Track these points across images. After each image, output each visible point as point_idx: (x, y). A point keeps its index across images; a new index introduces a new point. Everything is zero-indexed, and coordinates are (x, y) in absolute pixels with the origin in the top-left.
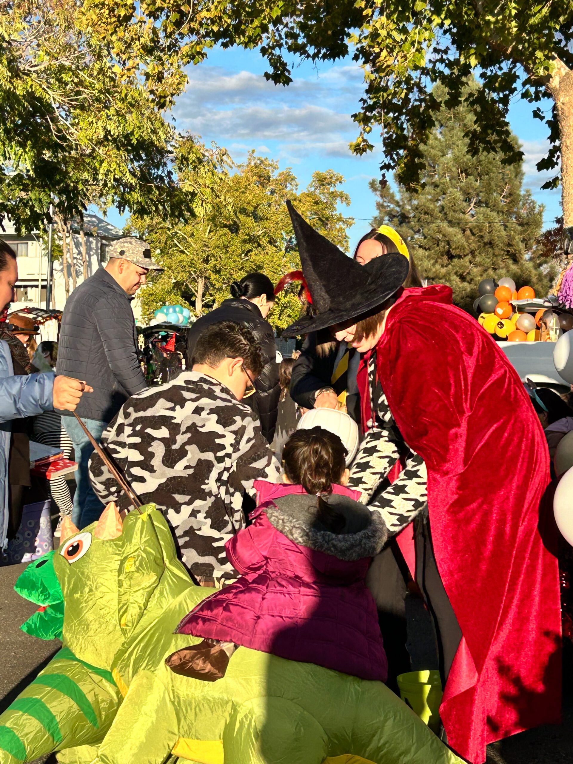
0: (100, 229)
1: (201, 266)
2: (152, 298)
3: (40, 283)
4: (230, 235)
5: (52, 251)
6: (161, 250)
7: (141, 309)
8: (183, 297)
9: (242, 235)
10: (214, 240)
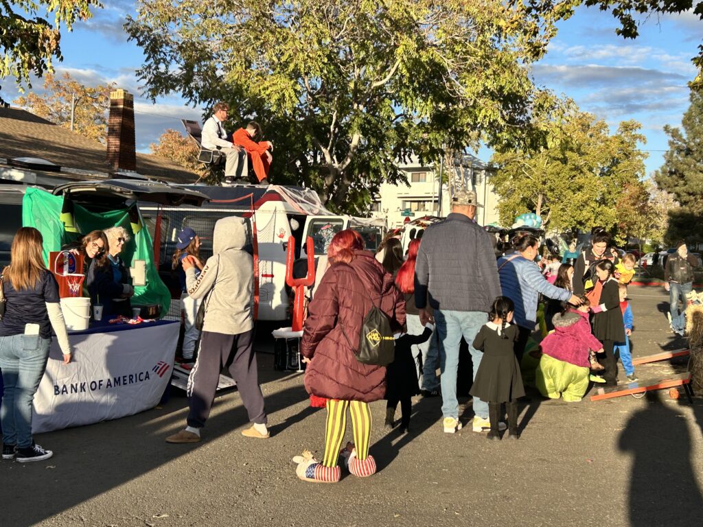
0: (475, 162)
1: (540, 186)
2: (506, 208)
3: (433, 199)
4: (561, 165)
5: (442, 178)
6: (514, 176)
7: (499, 216)
8: (528, 207)
9: (569, 166)
10: (550, 169)
